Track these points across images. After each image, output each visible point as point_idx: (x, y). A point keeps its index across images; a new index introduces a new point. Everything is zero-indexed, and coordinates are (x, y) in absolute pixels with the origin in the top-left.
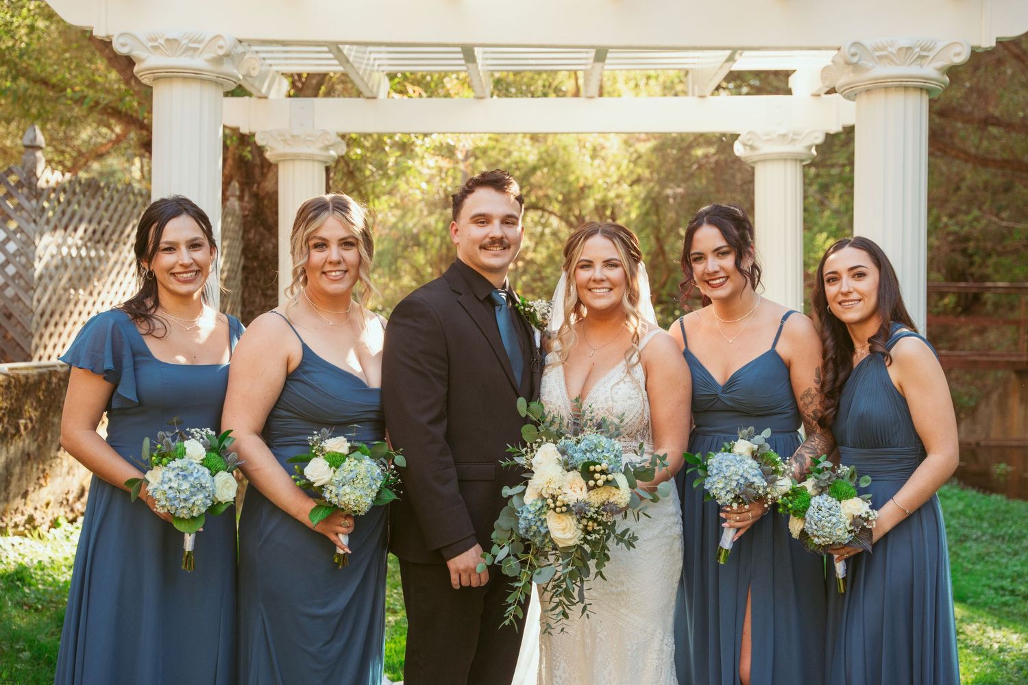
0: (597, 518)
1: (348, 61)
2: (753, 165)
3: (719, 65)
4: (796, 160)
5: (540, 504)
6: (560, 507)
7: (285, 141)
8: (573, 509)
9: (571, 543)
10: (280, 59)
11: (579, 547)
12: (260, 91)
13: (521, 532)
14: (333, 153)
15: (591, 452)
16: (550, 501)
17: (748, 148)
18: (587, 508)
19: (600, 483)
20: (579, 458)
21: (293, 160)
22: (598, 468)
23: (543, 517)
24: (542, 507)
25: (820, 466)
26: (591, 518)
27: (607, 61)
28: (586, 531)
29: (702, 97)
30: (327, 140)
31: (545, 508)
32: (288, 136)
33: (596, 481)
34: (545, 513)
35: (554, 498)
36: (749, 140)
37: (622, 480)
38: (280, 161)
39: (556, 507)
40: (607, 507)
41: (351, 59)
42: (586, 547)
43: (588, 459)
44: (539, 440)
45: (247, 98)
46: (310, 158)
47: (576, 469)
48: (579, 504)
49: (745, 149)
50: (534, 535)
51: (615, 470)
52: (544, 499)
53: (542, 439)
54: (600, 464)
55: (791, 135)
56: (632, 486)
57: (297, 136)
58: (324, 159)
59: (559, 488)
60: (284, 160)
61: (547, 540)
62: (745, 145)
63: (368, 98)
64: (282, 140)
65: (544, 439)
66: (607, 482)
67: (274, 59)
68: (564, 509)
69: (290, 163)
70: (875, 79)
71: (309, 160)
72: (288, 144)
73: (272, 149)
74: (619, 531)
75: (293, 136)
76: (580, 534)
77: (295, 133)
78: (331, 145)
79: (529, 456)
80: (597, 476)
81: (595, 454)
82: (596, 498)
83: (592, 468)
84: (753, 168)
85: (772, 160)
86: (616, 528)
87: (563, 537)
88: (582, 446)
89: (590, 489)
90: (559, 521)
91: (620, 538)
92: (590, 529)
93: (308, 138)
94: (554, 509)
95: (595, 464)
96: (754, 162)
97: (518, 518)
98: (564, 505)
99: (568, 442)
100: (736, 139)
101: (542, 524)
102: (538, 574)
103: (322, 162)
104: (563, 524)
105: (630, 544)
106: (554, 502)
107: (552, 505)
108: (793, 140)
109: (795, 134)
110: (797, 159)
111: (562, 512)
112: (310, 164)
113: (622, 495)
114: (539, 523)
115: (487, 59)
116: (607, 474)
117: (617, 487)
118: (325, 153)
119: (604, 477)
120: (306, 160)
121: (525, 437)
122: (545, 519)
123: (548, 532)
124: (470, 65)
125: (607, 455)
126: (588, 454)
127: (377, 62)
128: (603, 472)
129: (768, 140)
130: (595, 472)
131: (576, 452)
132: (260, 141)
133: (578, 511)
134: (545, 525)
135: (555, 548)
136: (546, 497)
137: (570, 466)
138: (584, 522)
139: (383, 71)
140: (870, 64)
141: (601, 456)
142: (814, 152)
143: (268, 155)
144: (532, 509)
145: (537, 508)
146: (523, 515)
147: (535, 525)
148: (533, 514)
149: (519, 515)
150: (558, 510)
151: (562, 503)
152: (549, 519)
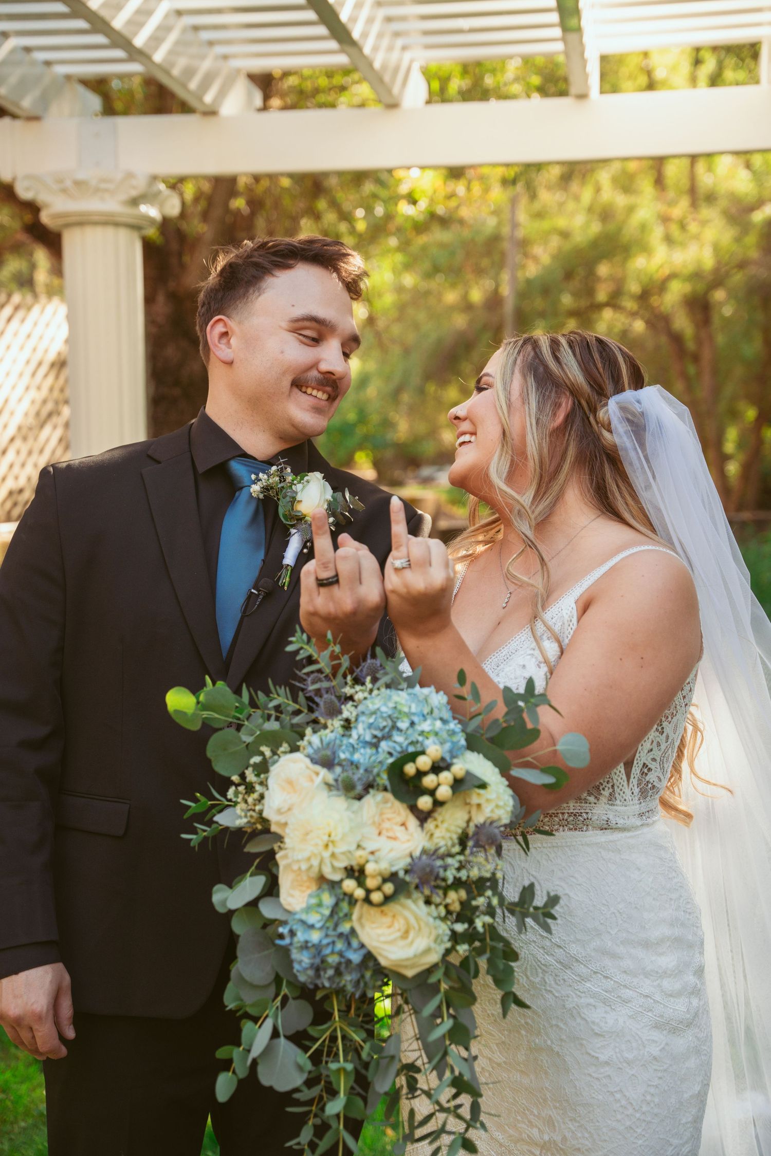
5: (328, 900)
6: (379, 889)
8: (409, 877)
9: (432, 958)
13: (302, 978)
15: (387, 737)
16: (350, 885)
18: (438, 864)
19: (444, 792)
20: (370, 760)
22: (424, 762)
23: (345, 927)
24: (337, 905)
26: (457, 883)
31: (345, 906)
33: (432, 792)
34: (348, 916)
35: (357, 873)
39: (368, 892)
43: (392, 753)
44: (256, 759)
47: (375, 786)
48: (417, 863)
50: (338, 972)
51: (456, 751)
52: (334, 885)
53: (262, 754)
54: (423, 753)
59: (359, 846)
61: (373, 972)
65: (267, 751)
66: (458, 784)
68: (389, 888)
76: (439, 928)
80: (429, 781)
81: (399, 738)
82: (447, 831)
83: (410, 769)
87: (408, 951)
88: (361, 731)
89: (423, 817)
90: (387, 920)
92: (455, 907)
94: (367, 900)
95: (412, 757)
97: (285, 951)
98: (385, 880)
99: (327, 735)
101: (349, 943)
104: (400, 924)
106: (361, 883)
107: (359, 893)
111: (387, 899)
114: (340, 945)
116: (448, 767)
117: (483, 786)
119: (446, 777)
121: (220, 768)
122: (353, 931)
123: (369, 957)
126: (384, 745)
128: (437, 768)
130: (420, 774)
131: (354, 749)
133: (421, 880)
134: (355, 944)
136: (336, 877)
137: (358, 786)
141: (416, 737)
144: (314, 918)
145: (327, 912)
146: (296, 939)
147: (333, 952)
148: (321, 928)
149: (287, 941)
150: (376, 897)
151: (379, 879)
152: (362, 926)
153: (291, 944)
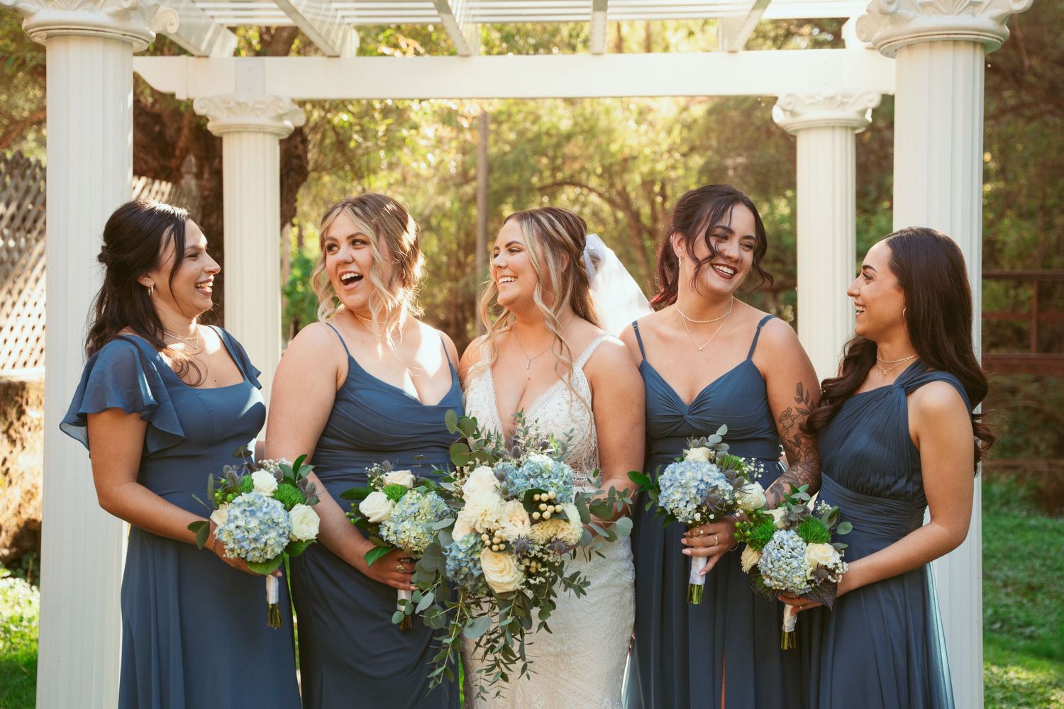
0: (542, 558)
1: (296, 11)
2: (794, 134)
3: (747, 13)
4: (846, 128)
5: (472, 541)
6: (498, 544)
7: (229, 109)
8: (514, 546)
9: (510, 588)
10: (224, 9)
11: (520, 593)
12: (198, 49)
13: (449, 575)
14: (289, 124)
15: (535, 477)
16: (485, 537)
17: (788, 113)
18: (531, 546)
19: (546, 515)
20: (522, 485)
21: (239, 132)
22: (544, 497)
23: (476, 557)
24: (476, 544)
25: (796, 496)
26: (535, 558)
27: (609, 10)
28: (528, 573)
29: (732, 52)
30: (281, 108)
31: (479, 546)
32: (232, 104)
33: (541, 512)
34: (479, 552)
35: (491, 533)
36: (789, 104)
37: (572, 512)
38: (224, 133)
39: (492, 544)
40: (552, 544)
41: (300, 9)
42: (529, 593)
43: (532, 486)
44: (471, 463)
45: (183, 57)
46: (260, 130)
47: (517, 497)
48: (521, 541)
49: (785, 115)
50: (465, 578)
51: (565, 499)
52: (478, 535)
53: (475, 462)
54: (547, 492)
55: (839, 98)
56: (584, 520)
57: (244, 103)
58: (276, 131)
59: (497, 521)
60: (228, 133)
61: (480, 585)
62: (784, 110)
63: (330, 57)
64: (226, 108)
65: (478, 461)
66: (555, 514)
67: (217, 9)
68: (502, 546)
69: (237, 136)
70: (918, 32)
71: (259, 132)
72: (233, 113)
73: (215, 119)
74: (567, 575)
75: (239, 104)
76: (520, 577)
77: (241, 100)
78: (286, 114)
79: (458, 481)
80: (543, 506)
81: (539, 481)
82: (541, 534)
83: (537, 497)
84: (795, 137)
85: (817, 128)
86: (564, 569)
87: (500, 580)
88: (524, 469)
89: (533, 522)
90: (496, 561)
91: (569, 583)
92: (533, 570)
93: (257, 106)
94: (490, 547)
95: (540, 492)
96: (797, 131)
97: (445, 558)
98: (502, 542)
99: (508, 465)
100: (774, 104)
101: (475, 565)
102: (471, 626)
103: (275, 134)
104: (501, 565)
105: (580, 591)
106: (490, 539)
107: (488, 542)
108: (842, 104)
109: (844, 96)
110: (847, 126)
111: (499, 550)
112: (260, 136)
113: (573, 530)
114: (471, 564)
115: (471, 8)
116: (554, 505)
117: (567, 521)
118: (279, 124)
119: (551, 508)
120: (256, 132)
122: (479, 559)
123: (482, 575)
124: (445, 17)
125: (555, 481)
126: (532, 481)
127: (340, 14)
128: (549, 502)
129: (812, 104)
130: (540, 501)
131: (517, 477)
132: (199, 109)
133: (519, 550)
134: (478, 566)
135: (490, 593)
136: (481, 532)
137: (509, 495)
138: (526, 562)
139: (349, 24)
140: (911, 14)
141: (547, 483)
142: (869, 117)
143: (210, 126)
144: (463, 547)
145: (470, 546)
146: (451, 554)
147: (466, 566)
148: (464, 552)
149: (448, 553)
150: (495, 547)
151: (500, 540)
152: (484, 558)
153: (448, 555)
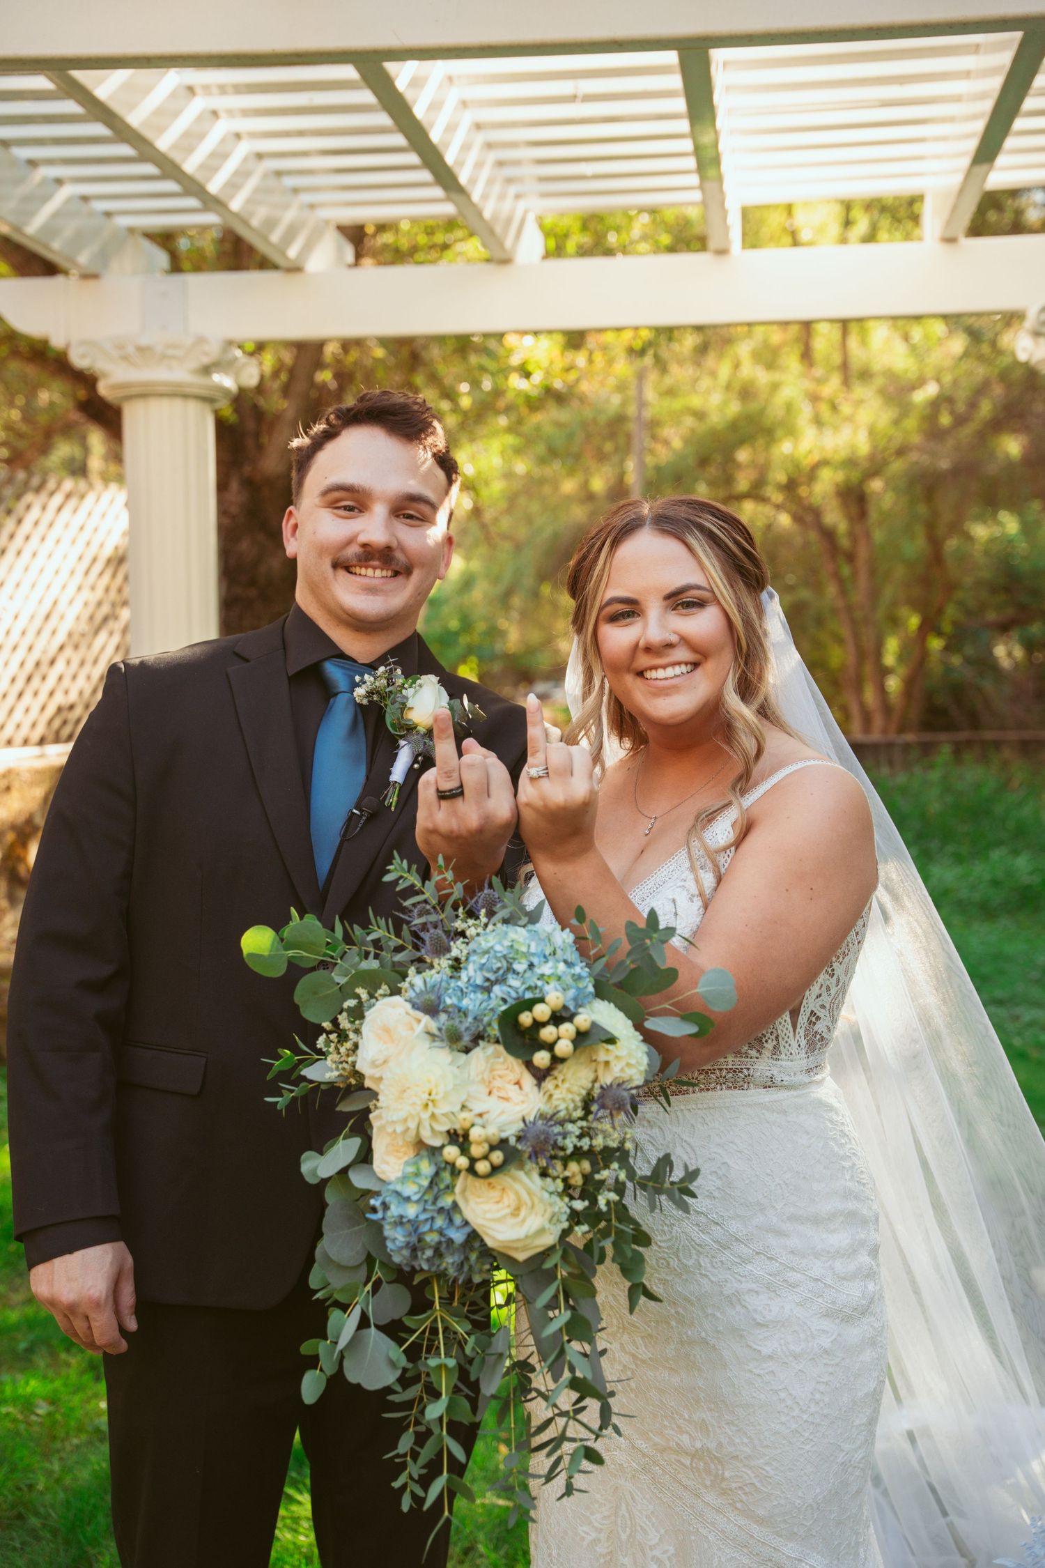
5: (427, 1168)
6: (486, 1157)
8: (521, 1145)
13: (397, 1259)
15: (502, 980)
16: (451, 1152)
18: (555, 1130)
19: (564, 1047)
20: (480, 1006)
22: (542, 1012)
23: (446, 1201)
24: (437, 1174)
26: (577, 1153)
28: (571, 1191)
31: (446, 1176)
33: (550, 1047)
34: (450, 1188)
35: (459, 1138)
39: (473, 1161)
40: (600, 1101)
43: (505, 1000)
44: (351, 1003)
47: (485, 1037)
48: (532, 1129)
50: (438, 1253)
52: (434, 1152)
53: (358, 997)
54: (542, 1000)
59: (463, 1107)
61: (478, 1254)
65: (363, 993)
66: (581, 1038)
68: (497, 1157)
76: (554, 1205)
80: (548, 1033)
81: (514, 982)
82: (568, 1093)
83: (526, 1019)
87: (519, 1231)
88: (471, 972)
89: (541, 1076)
90: (495, 1194)
94: (471, 1170)
95: (529, 1005)
98: (493, 1148)
99: (432, 976)
101: (451, 1220)
104: (509, 1199)
106: (464, 1150)
107: (462, 1162)
111: (495, 1169)
113: (628, 1054)
114: (441, 1220)
116: (570, 1019)
117: (612, 1040)
119: (567, 1029)
121: (309, 1014)
122: (455, 1205)
123: (474, 1236)
126: (497, 990)
128: (558, 1018)
130: (537, 1025)
131: (463, 993)
133: (536, 1148)
134: (458, 1220)
135: (504, 1262)
136: (437, 1143)
137: (465, 1038)
138: (560, 1169)
141: (534, 981)
144: (410, 1190)
145: (426, 1183)
146: (389, 1214)
147: (431, 1230)
148: (418, 1202)
149: (380, 1215)
150: (482, 1167)
151: (486, 1147)
152: (466, 1200)
153: (383, 1219)
